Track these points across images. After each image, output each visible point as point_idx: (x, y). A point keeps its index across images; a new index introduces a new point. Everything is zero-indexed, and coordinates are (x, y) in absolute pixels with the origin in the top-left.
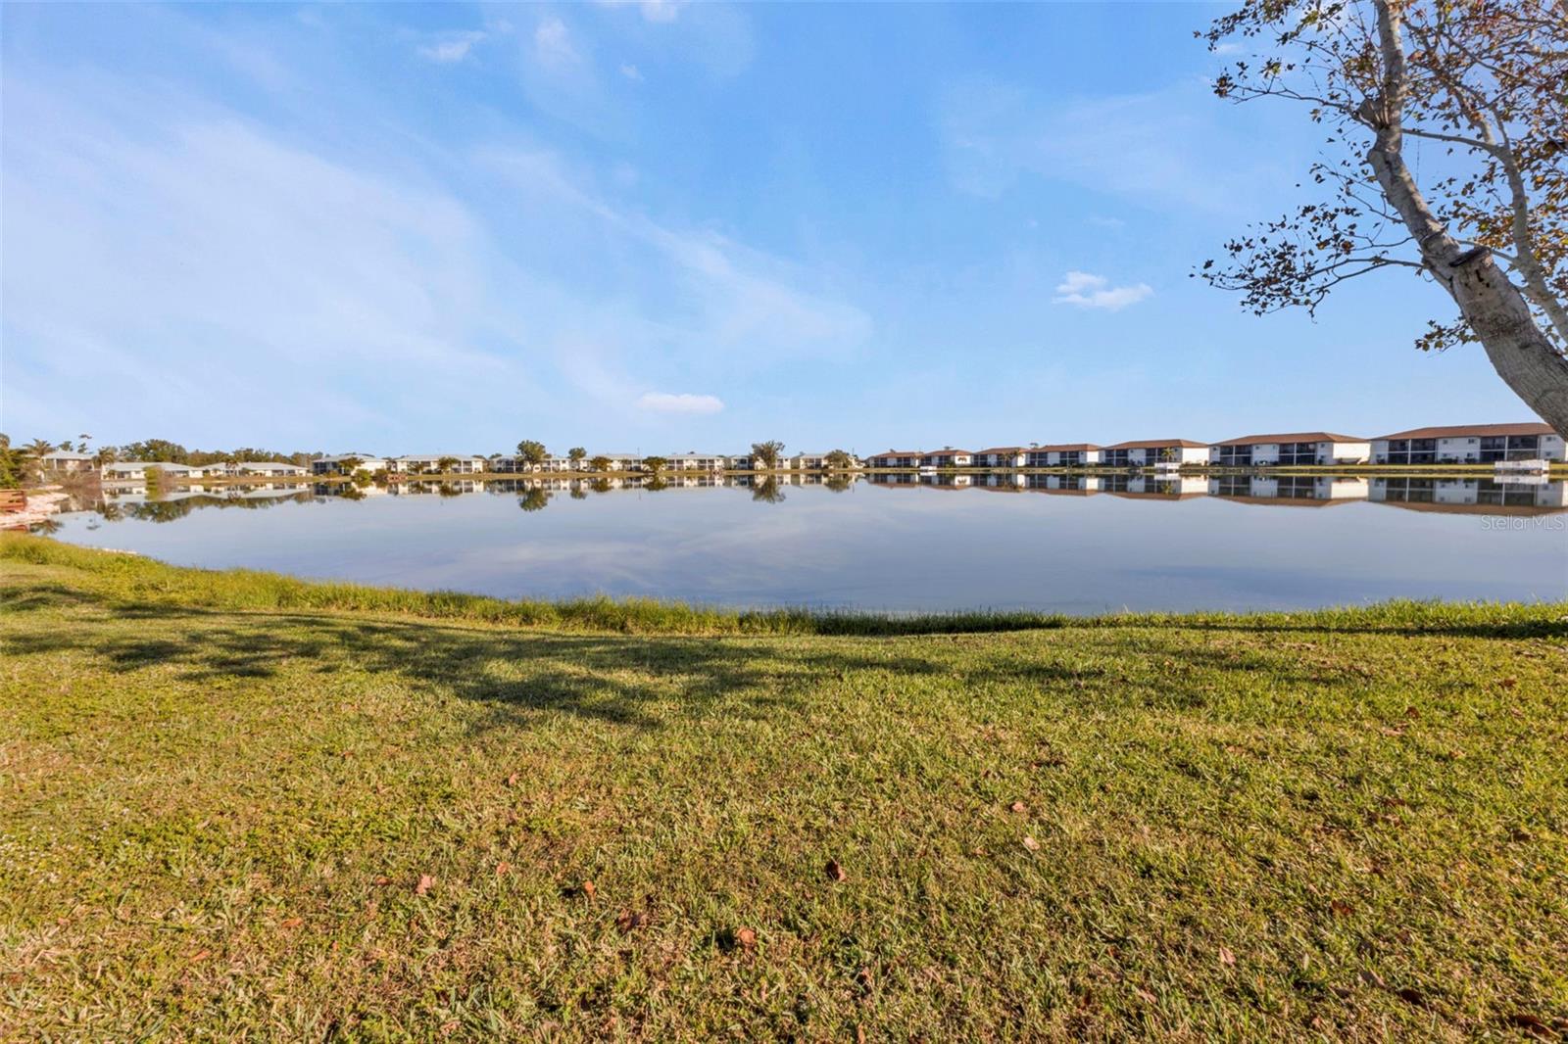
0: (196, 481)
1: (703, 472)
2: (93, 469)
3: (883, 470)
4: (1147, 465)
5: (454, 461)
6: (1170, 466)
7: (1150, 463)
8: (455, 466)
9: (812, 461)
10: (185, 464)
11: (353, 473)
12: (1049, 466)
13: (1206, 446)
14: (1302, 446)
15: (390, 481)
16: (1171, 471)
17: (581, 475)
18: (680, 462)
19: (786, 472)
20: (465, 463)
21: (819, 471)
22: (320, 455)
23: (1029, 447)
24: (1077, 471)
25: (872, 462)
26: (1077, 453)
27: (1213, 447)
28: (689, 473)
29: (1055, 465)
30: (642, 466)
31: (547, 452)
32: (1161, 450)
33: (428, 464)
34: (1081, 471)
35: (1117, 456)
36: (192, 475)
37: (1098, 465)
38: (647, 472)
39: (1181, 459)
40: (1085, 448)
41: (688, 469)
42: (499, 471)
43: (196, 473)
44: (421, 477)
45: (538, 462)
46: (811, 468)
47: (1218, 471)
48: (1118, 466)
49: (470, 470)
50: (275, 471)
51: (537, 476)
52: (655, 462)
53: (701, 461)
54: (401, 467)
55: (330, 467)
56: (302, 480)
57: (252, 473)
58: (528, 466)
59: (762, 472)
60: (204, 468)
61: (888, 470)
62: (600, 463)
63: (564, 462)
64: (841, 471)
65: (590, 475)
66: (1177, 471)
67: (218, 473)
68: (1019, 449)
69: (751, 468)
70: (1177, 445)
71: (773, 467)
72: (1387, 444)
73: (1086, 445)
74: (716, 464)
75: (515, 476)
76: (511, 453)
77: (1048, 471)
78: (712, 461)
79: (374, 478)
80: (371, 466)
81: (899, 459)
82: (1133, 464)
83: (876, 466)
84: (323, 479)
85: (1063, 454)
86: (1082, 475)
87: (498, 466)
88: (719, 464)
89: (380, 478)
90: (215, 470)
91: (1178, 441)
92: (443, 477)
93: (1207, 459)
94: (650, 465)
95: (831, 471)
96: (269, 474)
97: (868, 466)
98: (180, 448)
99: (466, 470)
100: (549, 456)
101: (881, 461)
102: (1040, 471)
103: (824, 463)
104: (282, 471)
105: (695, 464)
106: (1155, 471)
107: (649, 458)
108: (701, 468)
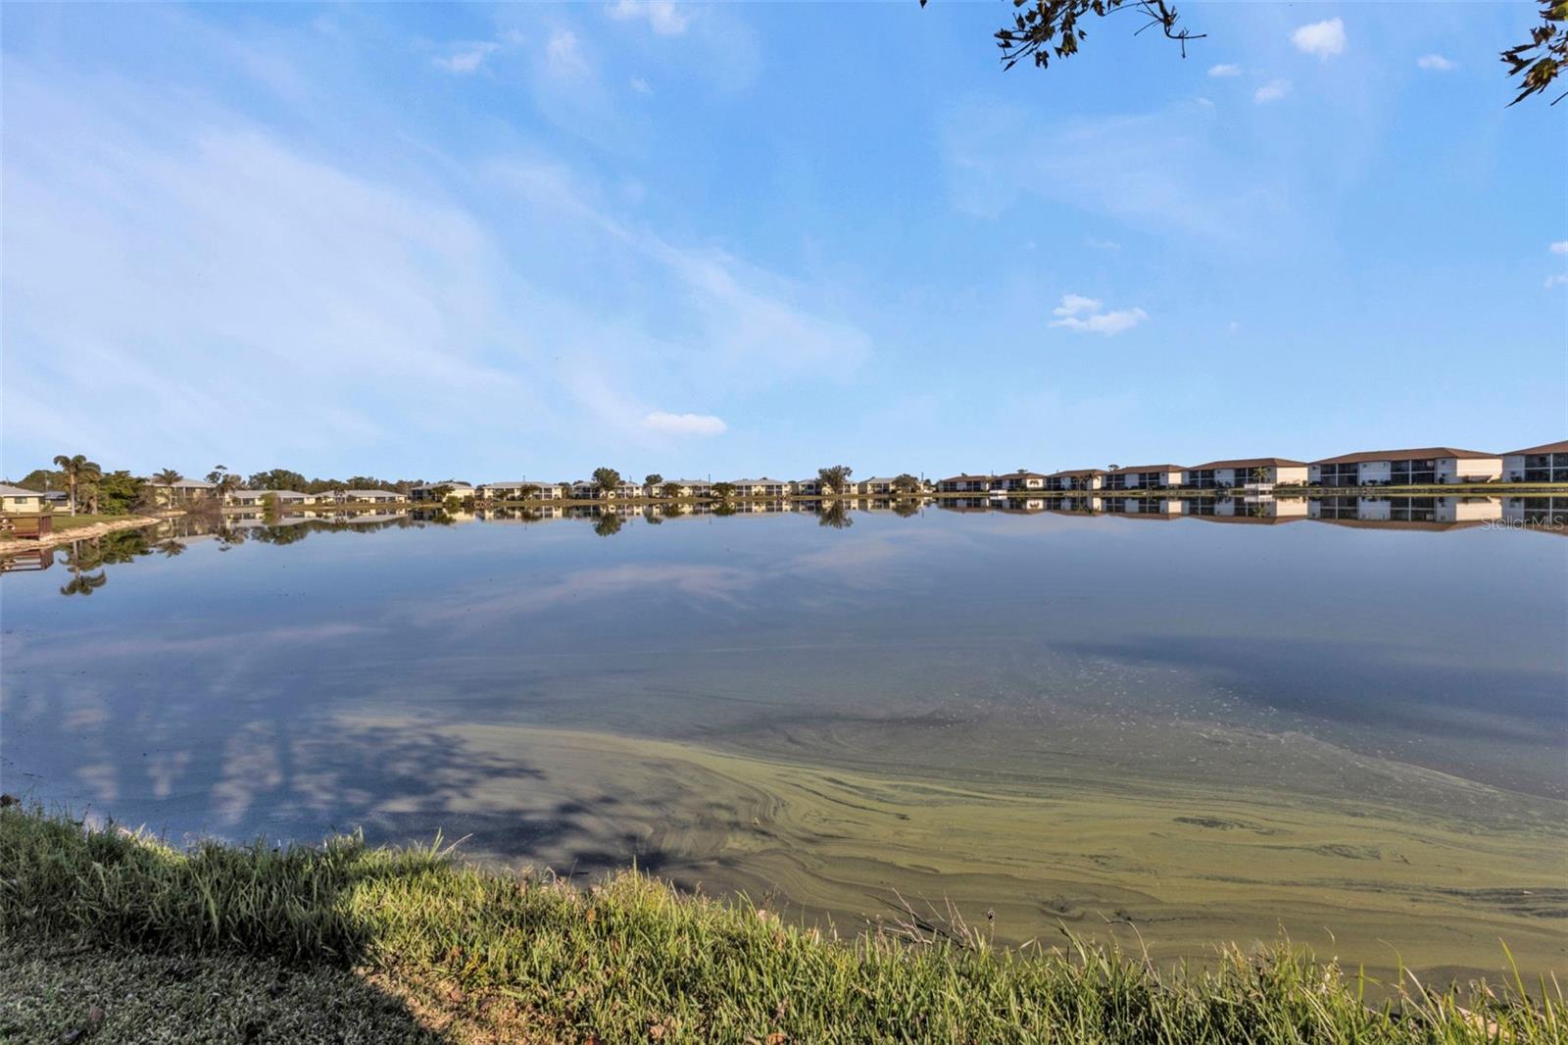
0: (310, 508)
1: (771, 497)
2: (218, 497)
3: (952, 495)
4: (1236, 486)
5: (534, 488)
6: (1262, 487)
7: (1239, 483)
8: (537, 493)
9: (879, 485)
10: (303, 492)
11: (444, 500)
12: (1127, 489)
13: (1304, 465)
14: (1419, 463)
15: (477, 507)
16: (1263, 493)
17: (653, 501)
18: (749, 488)
19: (854, 497)
20: (546, 490)
21: (886, 496)
22: (420, 483)
23: (1107, 469)
24: (1157, 493)
25: (941, 487)
26: (1158, 474)
27: (1312, 466)
28: (758, 499)
29: (1134, 488)
30: (712, 492)
31: (622, 479)
32: (1252, 471)
33: (512, 491)
34: (1162, 493)
35: (1201, 477)
36: (306, 502)
37: (1180, 487)
38: (716, 497)
39: (1276, 478)
40: (1167, 469)
41: (756, 494)
42: (577, 497)
43: (310, 500)
44: (505, 503)
45: (612, 489)
46: (879, 492)
47: (1318, 492)
48: (1203, 488)
49: (550, 497)
50: (377, 498)
51: (612, 502)
52: (723, 488)
53: (769, 487)
54: (488, 494)
55: (425, 495)
56: (401, 506)
57: (358, 500)
58: (603, 493)
59: (829, 497)
60: (316, 496)
61: (957, 495)
62: (672, 489)
63: (637, 488)
64: (909, 495)
65: (661, 501)
66: (1270, 492)
67: (329, 500)
68: (1094, 471)
69: (818, 493)
70: (1271, 465)
71: (841, 492)
72: (1523, 459)
73: (1168, 466)
74: (784, 489)
75: (591, 502)
76: (588, 479)
77: (1126, 493)
78: (779, 487)
79: (463, 505)
80: (460, 493)
81: (969, 483)
82: (1220, 485)
83: (946, 490)
84: (418, 505)
85: (1142, 476)
86: (1163, 498)
87: (577, 492)
88: (786, 490)
89: (468, 505)
90: (326, 497)
91: (1272, 460)
92: (525, 503)
93: (1306, 478)
94: (720, 491)
95: (899, 496)
96: (373, 501)
97: (937, 491)
98: (300, 477)
99: (546, 496)
100: (623, 483)
101: (950, 485)
102: (1116, 494)
103: (892, 488)
104: (384, 498)
105: (763, 490)
106: (1245, 493)
107: (718, 484)
108: (769, 493)
